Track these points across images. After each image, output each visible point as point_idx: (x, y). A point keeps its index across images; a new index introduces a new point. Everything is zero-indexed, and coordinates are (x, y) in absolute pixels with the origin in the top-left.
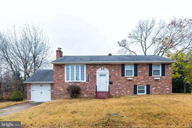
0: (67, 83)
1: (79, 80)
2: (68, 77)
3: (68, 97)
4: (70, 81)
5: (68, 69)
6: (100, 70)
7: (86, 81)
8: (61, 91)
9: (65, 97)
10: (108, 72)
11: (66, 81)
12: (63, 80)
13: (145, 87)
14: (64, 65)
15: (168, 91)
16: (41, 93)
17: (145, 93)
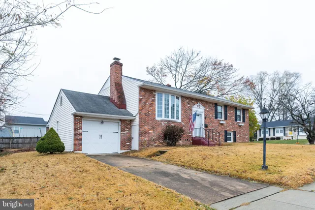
0: (158, 121)
1: (174, 118)
2: (160, 112)
3: (160, 144)
4: (163, 118)
5: (160, 99)
6: (196, 107)
7: (182, 121)
8: (150, 133)
9: (156, 144)
10: (203, 111)
11: (157, 118)
12: (153, 115)
13: (232, 134)
14: (155, 91)
15: (247, 139)
16: (101, 136)
17: (232, 141)
